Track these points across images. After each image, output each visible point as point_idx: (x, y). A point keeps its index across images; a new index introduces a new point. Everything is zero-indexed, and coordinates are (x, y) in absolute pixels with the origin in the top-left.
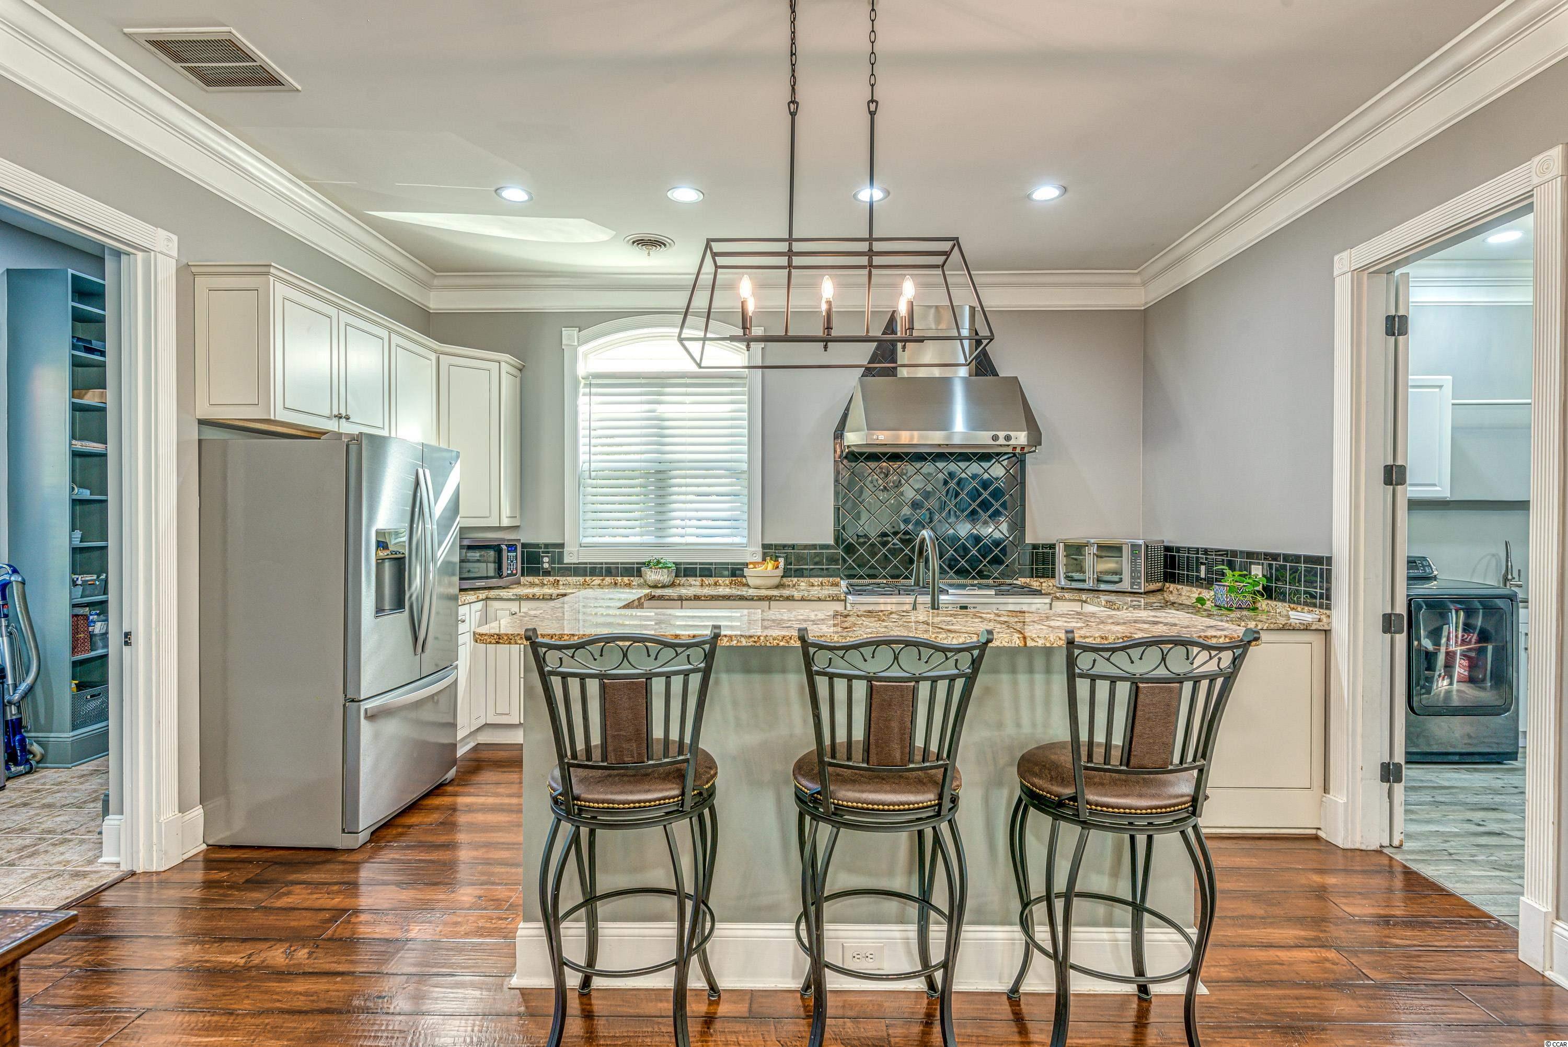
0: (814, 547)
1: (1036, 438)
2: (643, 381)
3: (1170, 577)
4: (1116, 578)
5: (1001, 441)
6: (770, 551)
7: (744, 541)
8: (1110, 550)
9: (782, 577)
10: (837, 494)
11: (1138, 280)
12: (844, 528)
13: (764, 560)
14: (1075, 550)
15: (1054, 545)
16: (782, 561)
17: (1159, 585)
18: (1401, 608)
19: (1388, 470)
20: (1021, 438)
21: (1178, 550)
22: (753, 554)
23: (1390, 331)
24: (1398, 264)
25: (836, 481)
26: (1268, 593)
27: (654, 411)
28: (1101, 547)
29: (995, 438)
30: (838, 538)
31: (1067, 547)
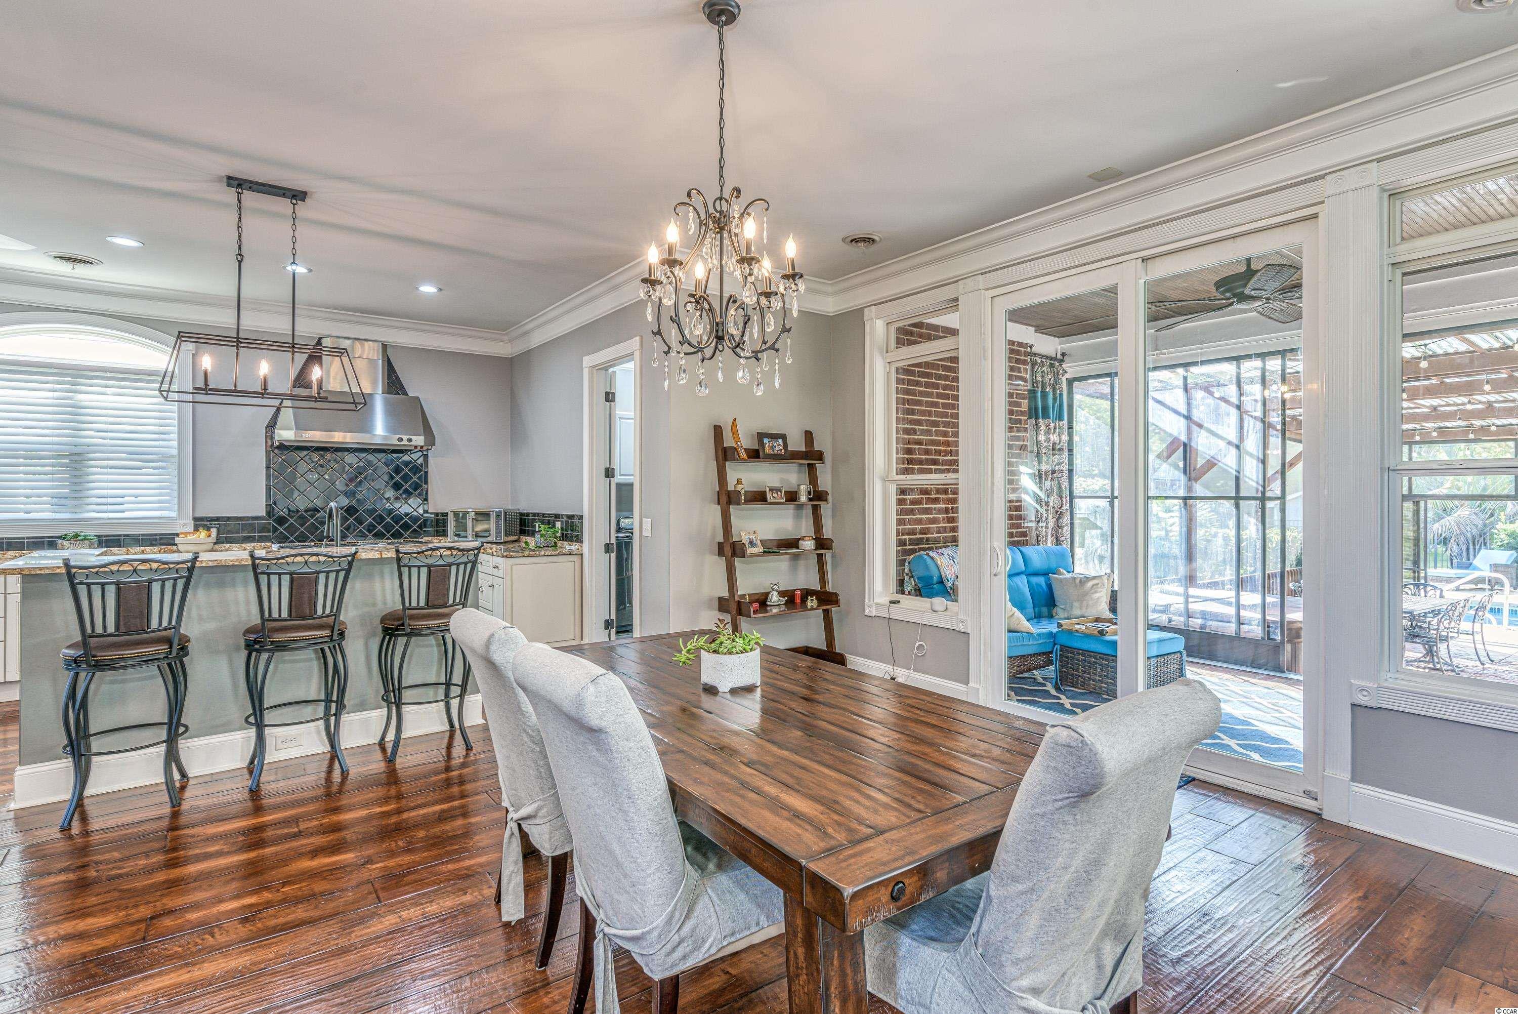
0: (248, 518)
1: (431, 440)
2: (55, 371)
3: (523, 532)
4: (487, 534)
5: (405, 442)
6: (200, 523)
7: (174, 514)
8: (483, 516)
9: (215, 543)
10: (268, 476)
11: (506, 338)
12: (275, 503)
13: (196, 529)
14: (461, 518)
15: (447, 514)
16: (214, 531)
17: (516, 538)
18: (613, 541)
19: (607, 470)
20: (419, 440)
21: (528, 514)
22: (185, 525)
23: (607, 400)
24: (611, 366)
25: (268, 467)
26: (564, 537)
27: (70, 399)
28: (476, 514)
29: (400, 440)
30: (269, 513)
31: (456, 515)
